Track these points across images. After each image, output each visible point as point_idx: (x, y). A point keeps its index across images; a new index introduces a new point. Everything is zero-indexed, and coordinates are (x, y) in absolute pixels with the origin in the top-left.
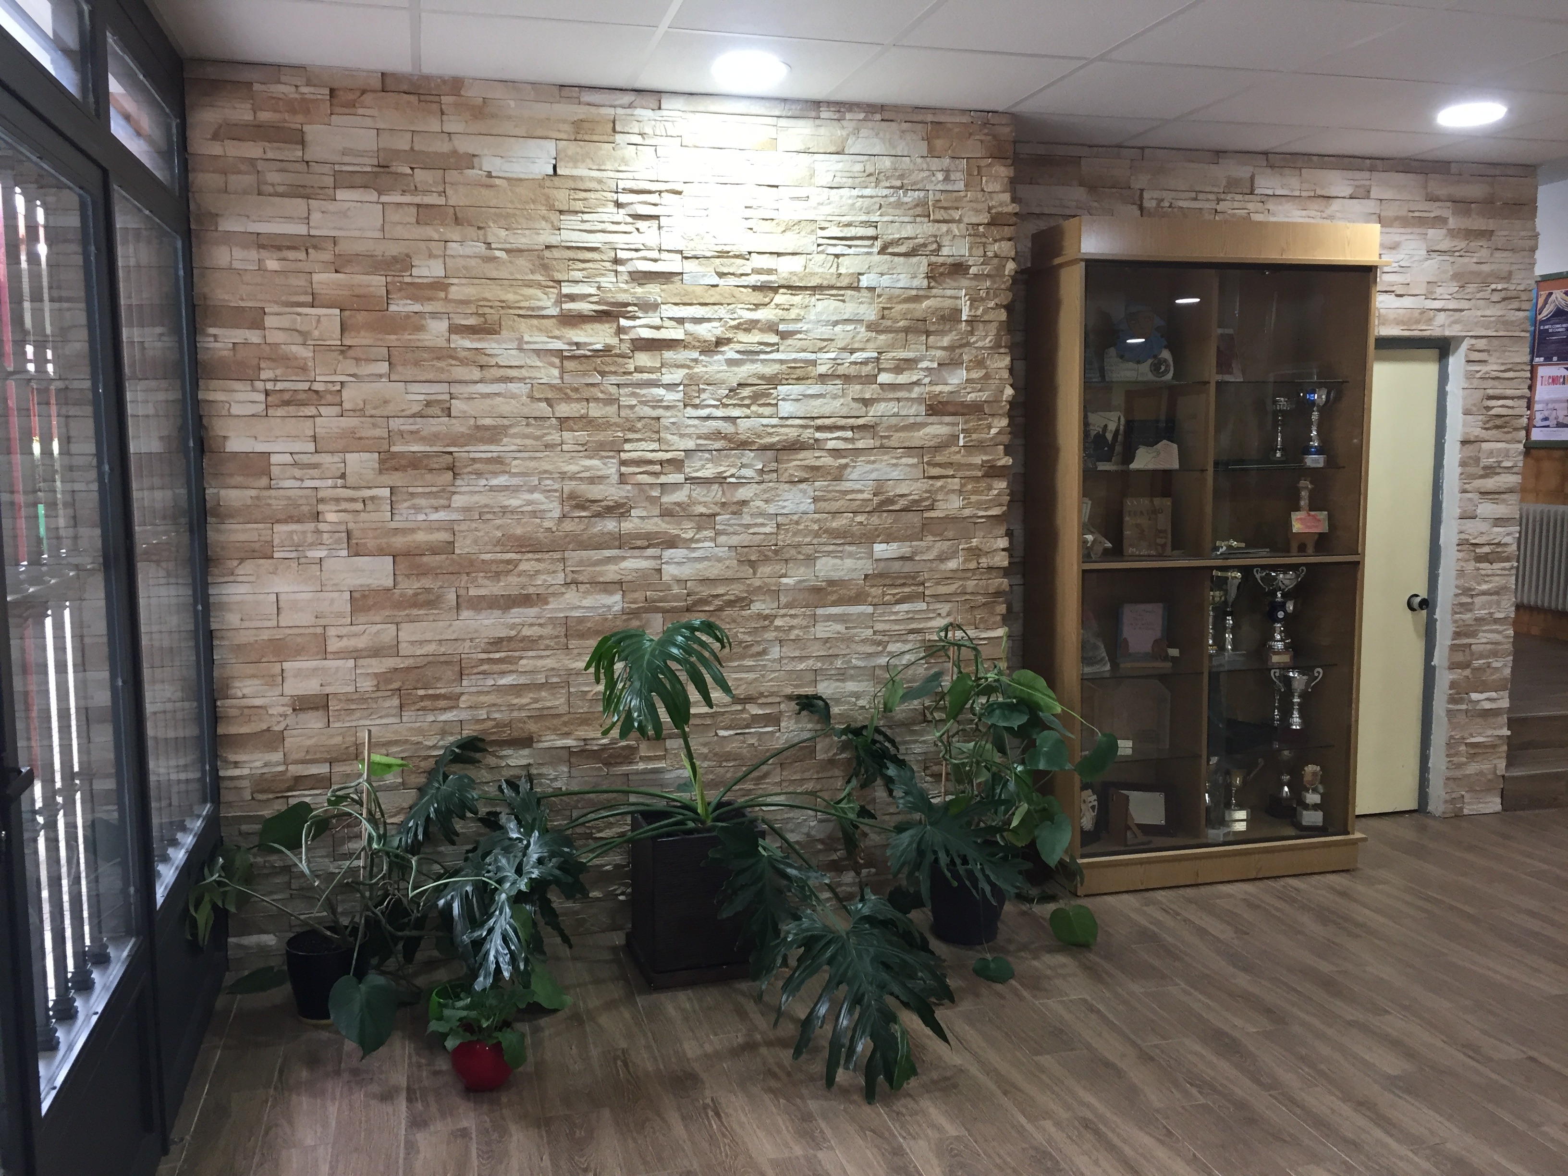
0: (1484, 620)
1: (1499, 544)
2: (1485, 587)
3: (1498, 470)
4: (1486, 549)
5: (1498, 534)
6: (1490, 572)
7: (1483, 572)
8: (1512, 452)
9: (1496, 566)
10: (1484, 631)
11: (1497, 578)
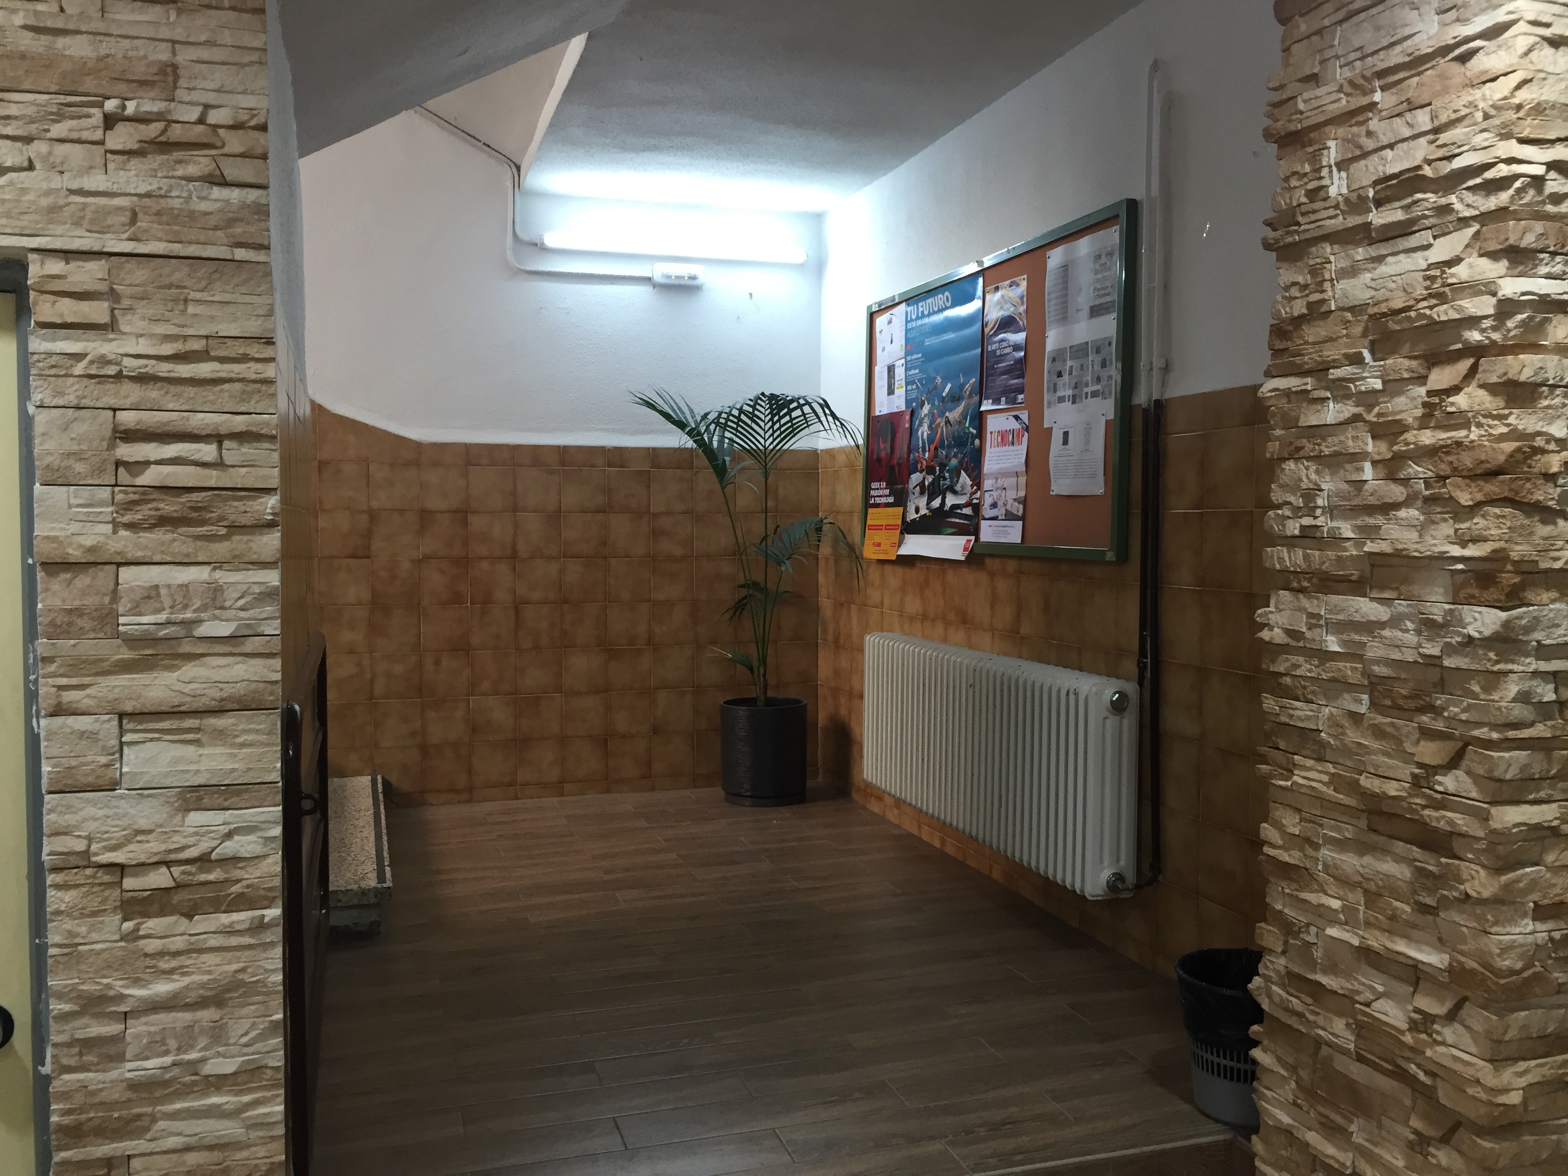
0: (165, 1084)
1: (204, 861)
2: (162, 988)
3: (187, 647)
4: (160, 878)
5: (201, 832)
6: (178, 943)
7: (152, 946)
8: (231, 594)
9: (204, 923)
10: (174, 1116)
11: (210, 959)
